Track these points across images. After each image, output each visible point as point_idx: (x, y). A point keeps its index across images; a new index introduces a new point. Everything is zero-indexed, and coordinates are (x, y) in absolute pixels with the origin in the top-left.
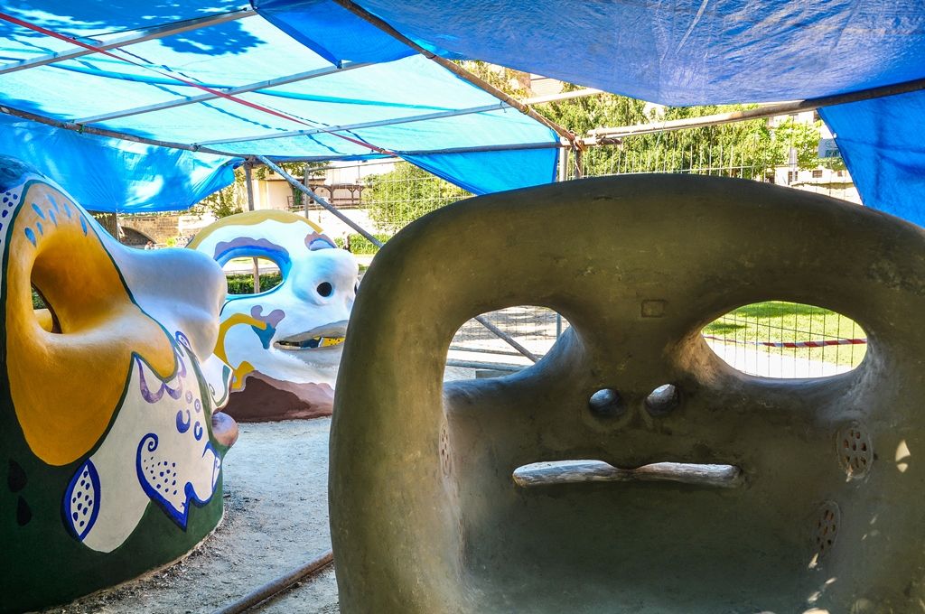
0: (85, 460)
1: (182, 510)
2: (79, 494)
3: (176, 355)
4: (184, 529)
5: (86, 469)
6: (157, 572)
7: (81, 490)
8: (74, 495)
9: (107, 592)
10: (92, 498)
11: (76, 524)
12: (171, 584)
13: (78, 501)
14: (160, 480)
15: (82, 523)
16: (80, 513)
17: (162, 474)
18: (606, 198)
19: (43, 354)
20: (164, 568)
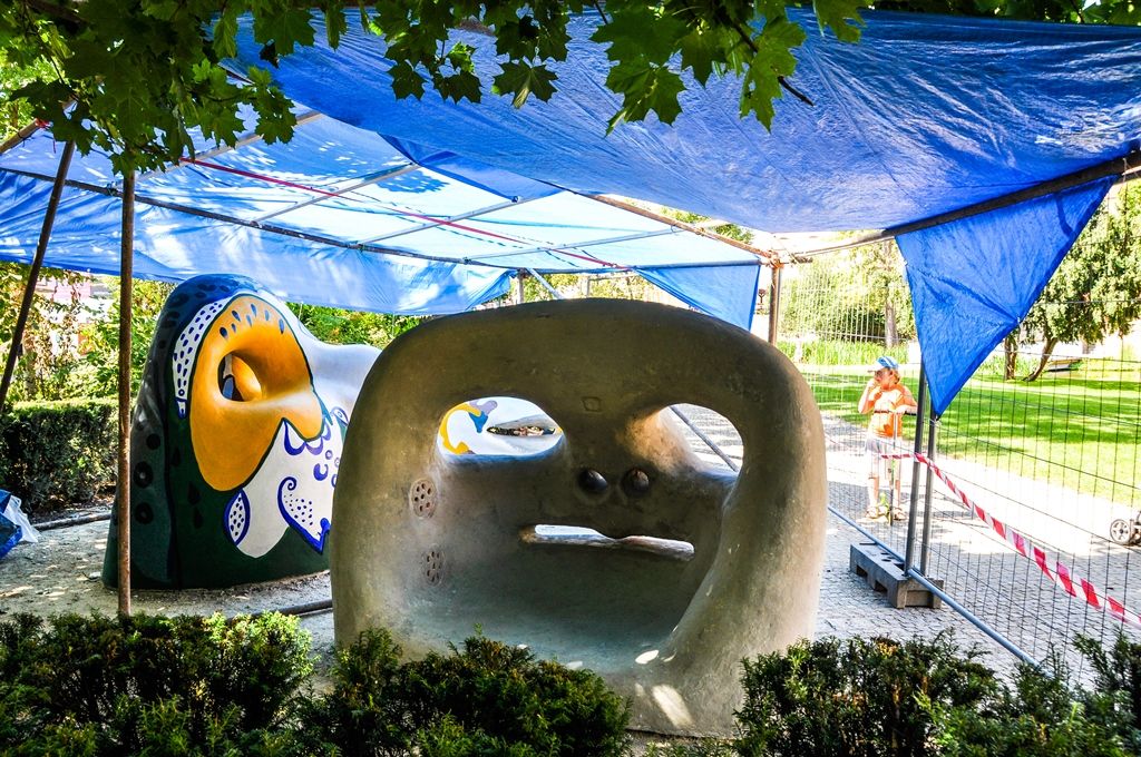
0: (239, 489)
1: (318, 538)
2: (235, 513)
3: (324, 423)
4: (321, 553)
5: (240, 496)
6: (295, 580)
7: (236, 509)
8: (231, 513)
9: (256, 586)
10: (244, 516)
11: (233, 533)
12: (299, 588)
13: (234, 517)
14: (299, 513)
15: (237, 534)
16: (235, 526)
17: (299, 508)
18: (547, 317)
19: (215, 413)
20: (301, 578)
